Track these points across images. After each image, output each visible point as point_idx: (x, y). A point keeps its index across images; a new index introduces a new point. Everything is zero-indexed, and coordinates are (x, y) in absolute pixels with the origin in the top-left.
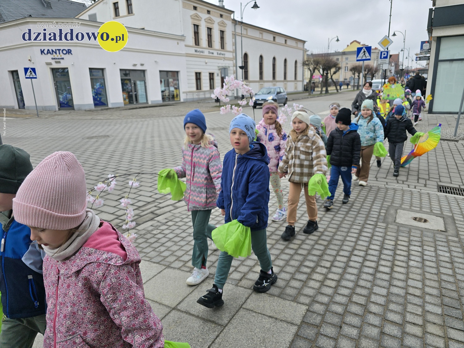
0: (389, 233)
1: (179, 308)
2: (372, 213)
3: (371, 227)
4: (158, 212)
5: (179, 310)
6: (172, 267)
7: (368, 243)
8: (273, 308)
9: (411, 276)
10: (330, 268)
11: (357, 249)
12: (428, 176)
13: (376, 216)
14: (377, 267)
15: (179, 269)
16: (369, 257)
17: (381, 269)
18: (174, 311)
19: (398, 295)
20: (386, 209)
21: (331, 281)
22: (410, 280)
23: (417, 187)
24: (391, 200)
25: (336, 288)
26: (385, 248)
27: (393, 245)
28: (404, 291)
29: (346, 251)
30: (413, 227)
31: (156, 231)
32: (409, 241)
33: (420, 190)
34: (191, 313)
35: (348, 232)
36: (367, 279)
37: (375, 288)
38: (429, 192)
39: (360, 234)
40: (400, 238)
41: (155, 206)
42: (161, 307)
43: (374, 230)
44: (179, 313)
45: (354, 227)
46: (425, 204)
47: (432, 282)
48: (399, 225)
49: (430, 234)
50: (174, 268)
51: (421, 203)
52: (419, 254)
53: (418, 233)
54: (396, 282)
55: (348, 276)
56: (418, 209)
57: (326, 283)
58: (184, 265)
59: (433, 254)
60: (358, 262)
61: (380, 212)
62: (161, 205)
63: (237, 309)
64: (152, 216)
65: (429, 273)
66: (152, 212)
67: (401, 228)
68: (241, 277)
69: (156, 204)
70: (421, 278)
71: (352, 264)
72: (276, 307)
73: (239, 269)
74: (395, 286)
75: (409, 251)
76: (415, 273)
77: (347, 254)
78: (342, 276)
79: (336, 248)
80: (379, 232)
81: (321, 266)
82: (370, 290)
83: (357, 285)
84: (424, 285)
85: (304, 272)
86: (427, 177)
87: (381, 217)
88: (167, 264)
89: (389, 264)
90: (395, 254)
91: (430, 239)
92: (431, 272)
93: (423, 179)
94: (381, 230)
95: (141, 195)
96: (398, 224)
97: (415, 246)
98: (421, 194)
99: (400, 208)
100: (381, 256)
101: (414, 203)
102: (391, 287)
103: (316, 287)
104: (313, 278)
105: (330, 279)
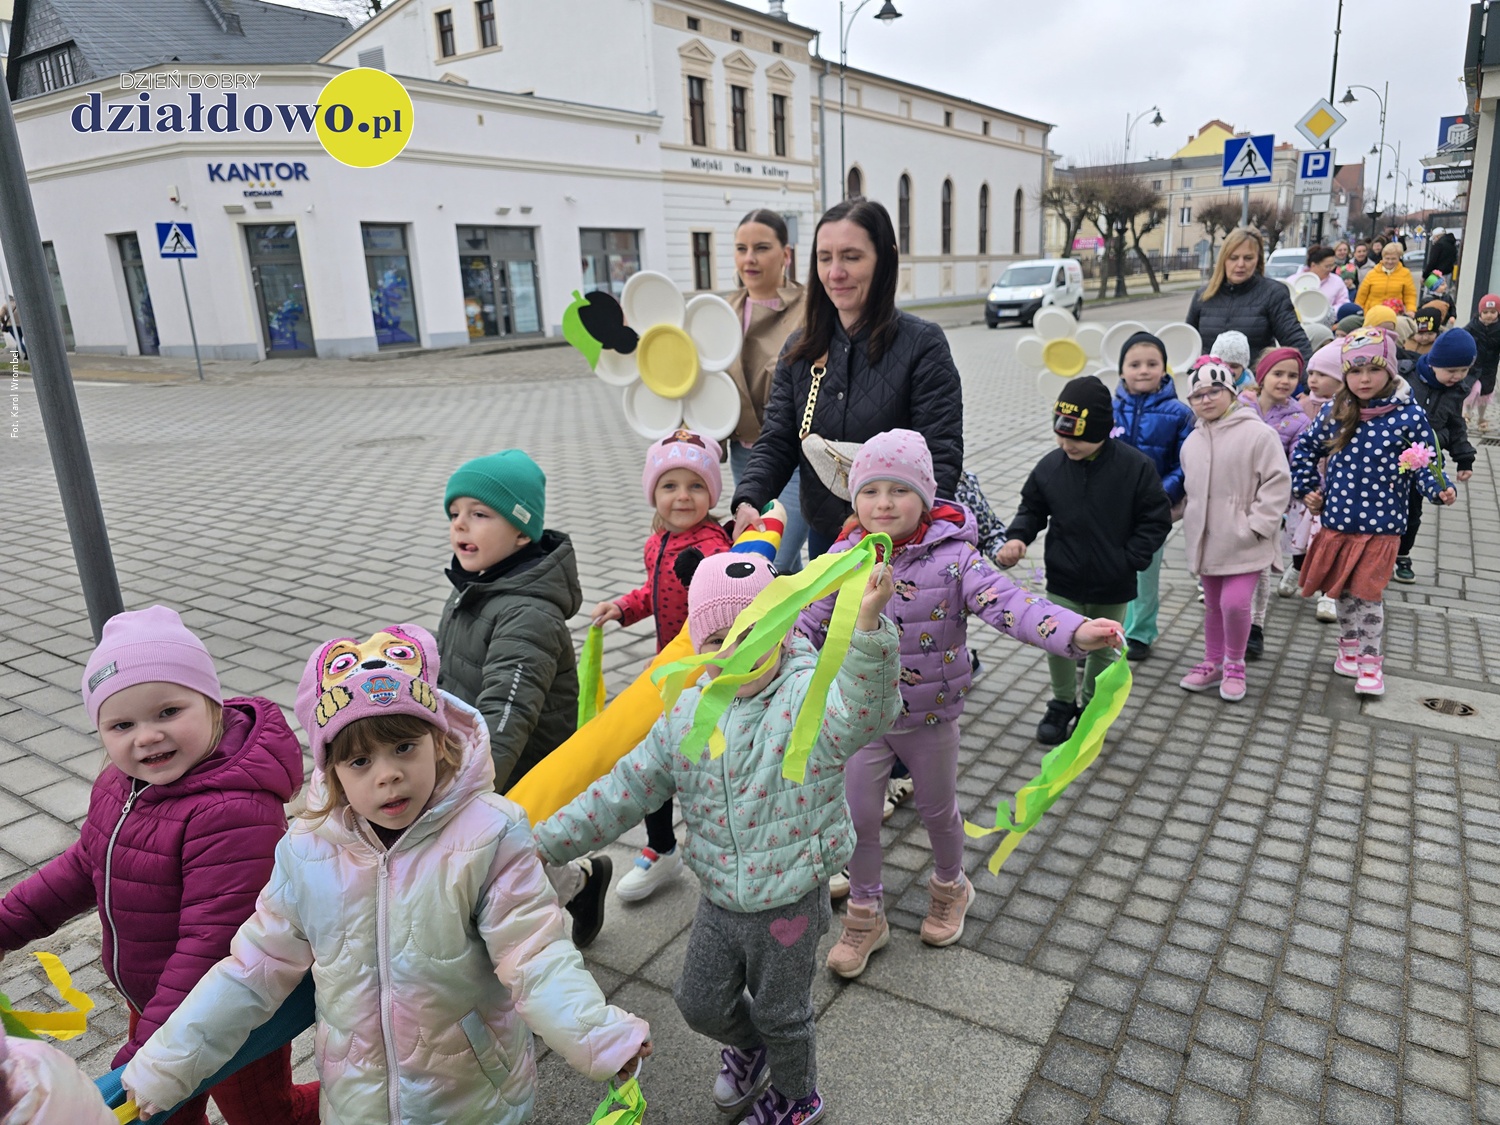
0: (1341, 750)
1: (647, 975)
2: (1281, 681)
3: (1281, 728)
5: (649, 983)
7: (1272, 781)
8: (957, 985)
9: (1423, 891)
10: (1144, 860)
11: (1233, 801)
12: (1469, 563)
13: (1296, 693)
14: (1306, 859)
16: (1275, 828)
17: (1319, 865)
18: (631, 985)
19: (1379, 955)
21: (1151, 904)
22: (1419, 905)
23: (1433, 601)
25: (1166, 925)
26: (1332, 797)
27: (1356, 789)
28: (1400, 941)
29: (1198, 804)
30: (1424, 731)
32: (1414, 777)
33: (1443, 611)
35: (1202, 744)
36: (1272, 898)
37: (1299, 928)
38: (1476, 615)
39: (1242, 751)
40: (1382, 766)
43: (1290, 738)
45: (1224, 727)
46: (1462, 654)
47: (1497, 914)
48: (1377, 724)
49: (1484, 755)
51: (1449, 652)
52: (1447, 820)
53: (1441, 751)
54: (1369, 912)
55: (1205, 889)
56: (1440, 671)
57: (1131, 910)
59: (1497, 821)
60: (1238, 842)
61: (1309, 681)
65: (1486, 882)
67: (1384, 734)
70: (1460, 899)
71: (1217, 847)
72: (965, 984)
74: (1369, 924)
75: (1412, 809)
76: (1438, 885)
77: (1200, 814)
78: (1186, 883)
79: (1164, 794)
80: (1308, 745)
81: (1115, 854)
82: (1285, 935)
84: (1469, 922)
85: (1056, 870)
86: (1466, 567)
87: (1312, 697)
89: (1345, 850)
90: (1366, 818)
91: (1483, 772)
92: (1492, 881)
93: (1455, 572)
94: (1313, 739)
96: (1372, 721)
97: (1433, 792)
98: (1446, 622)
100: (1318, 825)
101: (1426, 651)
102: (1357, 928)
103: (1099, 920)
104: (1088, 891)
105: (1144, 896)
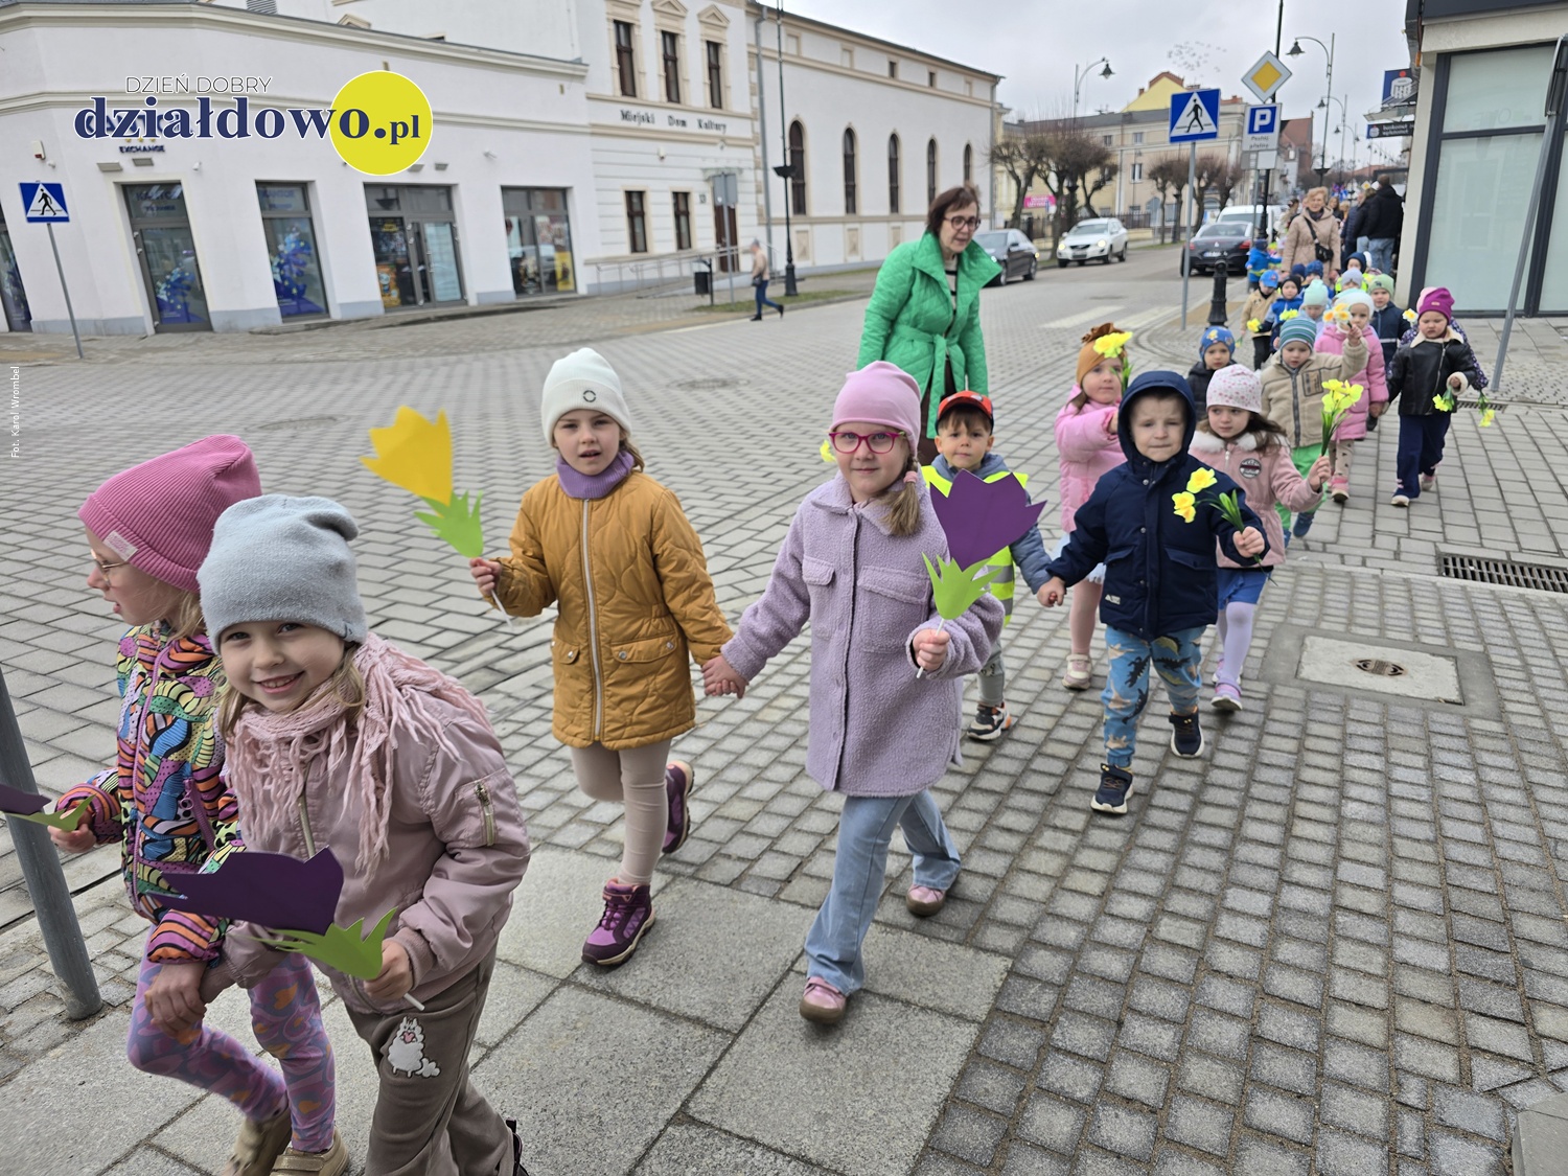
0: (1276, 714)
1: (583, 977)
4: (508, 665)
5: (584, 985)
6: (557, 845)
8: (898, 968)
9: (1349, 850)
10: (1084, 832)
11: (1171, 770)
12: (1405, 523)
14: (1240, 824)
15: (581, 849)
16: (1212, 795)
17: (1253, 830)
18: (565, 989)
19: (1306, 914)
20: (1267, 634)
21: (1089, 876)
22: (1345, 864)
23: (1368, 563)
24: (1284, 607)
25: (1104, 896)
26: (1266, 761)
27: (1290, 753)
28: (1326, 900)
30: (1357, 693)
31: (501, 726)
32: (1345, 737)
33: (1378, 572)
34: (623, 993)
36: (1206, 864)
37: (1231, 893)
38: (1410, 576)
41: (498, 646)
42: (524, 977)
44: (584, 995)
46: (1395, 615)
47: (1418, 868)
48: (1312, 688)
49: (1411, 714)
50: (565, 848)
51: (1382, 614)
52: (1375, 779)
53: (1372, 712)
54: (1299, 873)
56: (1374, 633)
57: (1069, 883)
58: (597, 838)
59: (1422, 778)
60: (1175, 811)
62: (516, 643)
63: (777, 976)
64: (486, 678)
65: (1408, 838)
66: (487, 667)
67: (1318, 697)
68: (789, 871)
69: (501, 638)
70: (1383, 855)
71: (1155, 817)
72: (906, 966)
73: (782, 846)
74: (1297, 884)
75: (1341, 770)
76: (1364, 843)
78: (1124, 854)
81: (1055, 828)
82: (1217, 901)
83: (1172, 886)
84: (1391, 877)
85: (997, 847)
86: (1401, 527)
88: (542, 834)
89: (1277, 813)
90: (1298, 781)
91: (1410, 731)
92: (1415, 836)
93: (1391, 533)
95: (448, 612)
96: (1308, 685)
97: (1362, 752)
98: (1381, 584)
99: (1315, 630)
100: (1253, 790)
101: (1361, 613)
102: (1286, 889)
103: (1039, 896)
104: (1028, 867)
105: (1083, 868)
